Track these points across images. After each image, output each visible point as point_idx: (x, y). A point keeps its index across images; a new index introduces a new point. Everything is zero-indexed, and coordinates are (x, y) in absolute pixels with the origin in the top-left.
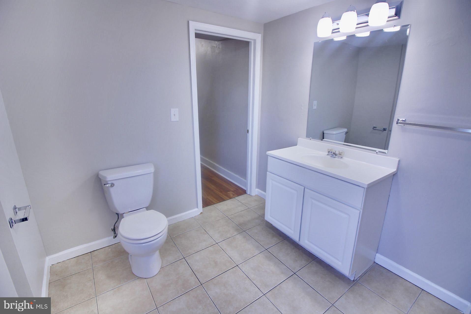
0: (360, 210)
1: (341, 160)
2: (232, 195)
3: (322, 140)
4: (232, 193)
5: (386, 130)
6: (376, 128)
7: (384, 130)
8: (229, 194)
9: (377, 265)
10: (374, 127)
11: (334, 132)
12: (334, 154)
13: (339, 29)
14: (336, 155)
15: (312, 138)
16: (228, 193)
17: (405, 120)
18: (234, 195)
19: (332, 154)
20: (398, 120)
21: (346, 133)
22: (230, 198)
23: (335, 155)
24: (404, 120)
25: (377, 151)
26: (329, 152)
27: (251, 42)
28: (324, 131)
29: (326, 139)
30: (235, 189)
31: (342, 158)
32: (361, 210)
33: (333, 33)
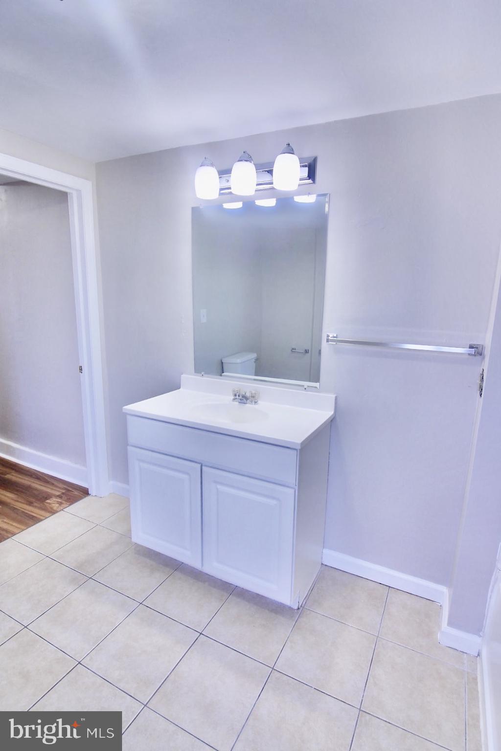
0: (295, 487)
1: (256, 406)
2: (56, 506)
3: (221, 375)
4: (57, 500)
5: (308, 353)
6: (295, 349)
7: (306, 352)
8: (49, 504)
9: (326, 567)
10: (293, 349)
11: (239, 361)
12: (243, 398)
13: (230, 188)
14: (247, 399)
15: (205, 373)
16: (47, 503)
17: (337, 335)
18: (60, 504)
19: (241, 397)
20: (328, 336)
21: (257, 360)
22: (53, 512)
23: (245, 400)
24: (335, 335)
25: (306, 387)
26: (236, 395)
27: (72, 193)
28: (223, 359)
29: (226, 372)
30: (64, 491)
31: (256, 402)
32: (297, 488)
33: (220, 194)
